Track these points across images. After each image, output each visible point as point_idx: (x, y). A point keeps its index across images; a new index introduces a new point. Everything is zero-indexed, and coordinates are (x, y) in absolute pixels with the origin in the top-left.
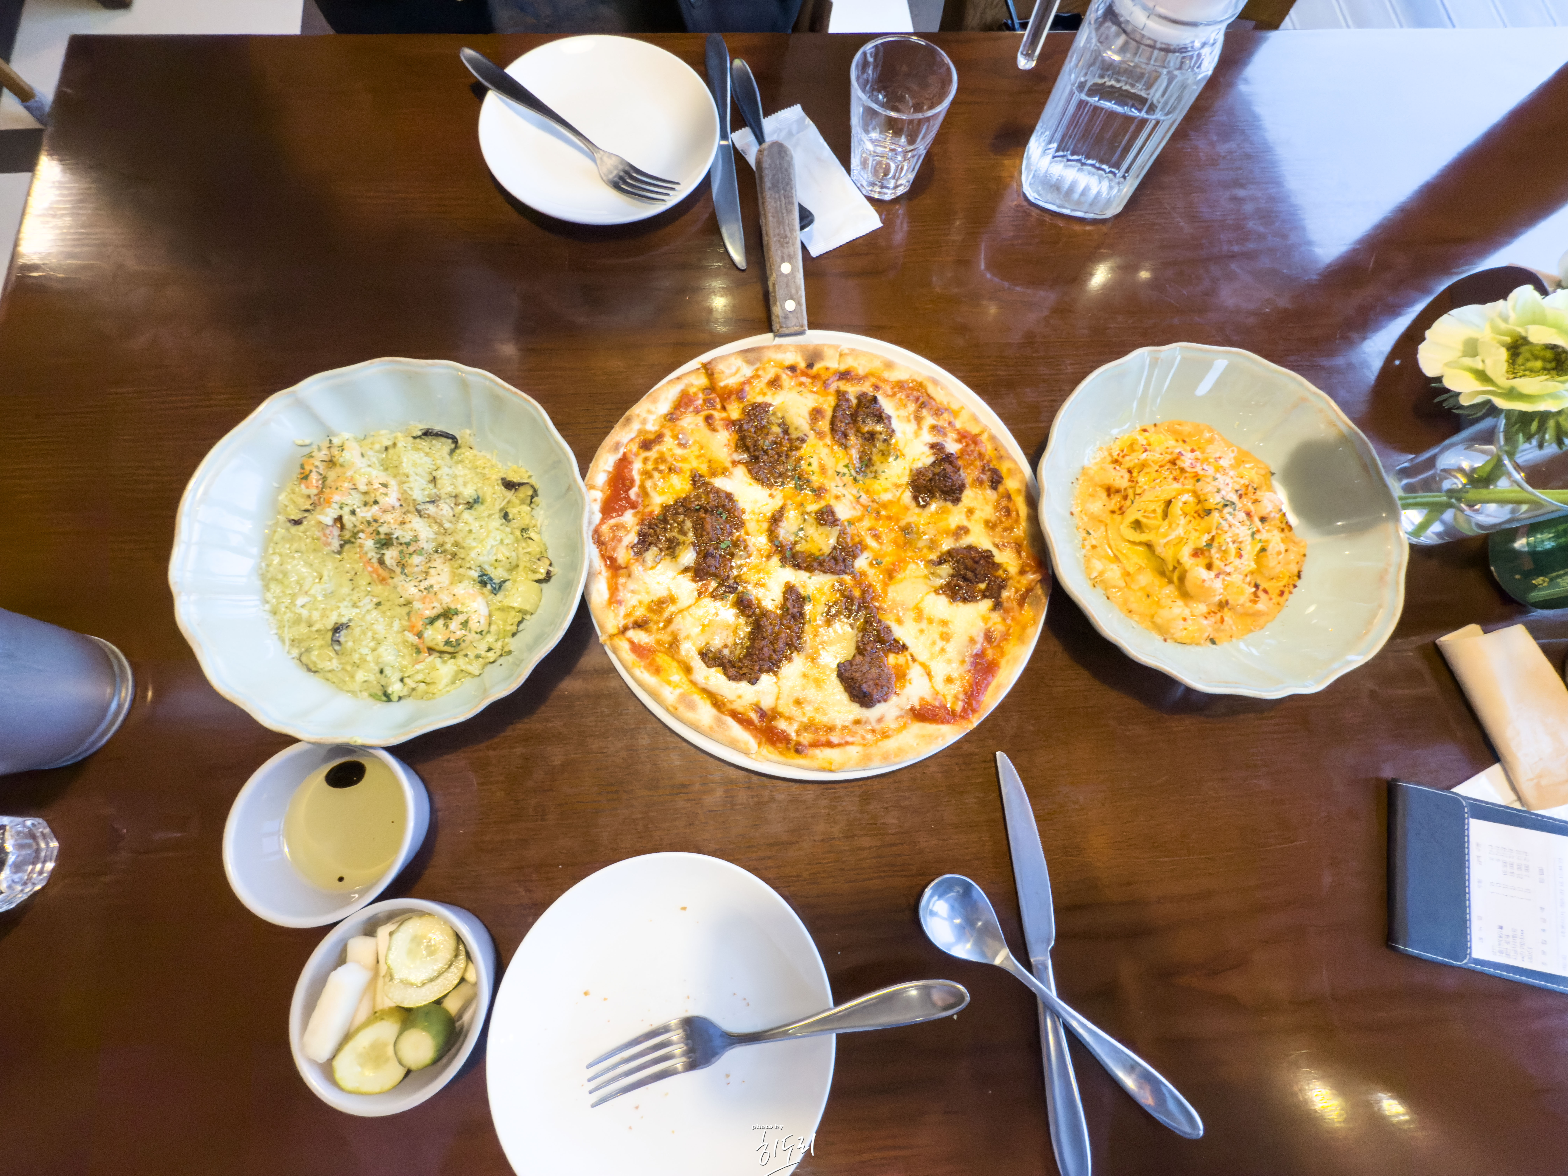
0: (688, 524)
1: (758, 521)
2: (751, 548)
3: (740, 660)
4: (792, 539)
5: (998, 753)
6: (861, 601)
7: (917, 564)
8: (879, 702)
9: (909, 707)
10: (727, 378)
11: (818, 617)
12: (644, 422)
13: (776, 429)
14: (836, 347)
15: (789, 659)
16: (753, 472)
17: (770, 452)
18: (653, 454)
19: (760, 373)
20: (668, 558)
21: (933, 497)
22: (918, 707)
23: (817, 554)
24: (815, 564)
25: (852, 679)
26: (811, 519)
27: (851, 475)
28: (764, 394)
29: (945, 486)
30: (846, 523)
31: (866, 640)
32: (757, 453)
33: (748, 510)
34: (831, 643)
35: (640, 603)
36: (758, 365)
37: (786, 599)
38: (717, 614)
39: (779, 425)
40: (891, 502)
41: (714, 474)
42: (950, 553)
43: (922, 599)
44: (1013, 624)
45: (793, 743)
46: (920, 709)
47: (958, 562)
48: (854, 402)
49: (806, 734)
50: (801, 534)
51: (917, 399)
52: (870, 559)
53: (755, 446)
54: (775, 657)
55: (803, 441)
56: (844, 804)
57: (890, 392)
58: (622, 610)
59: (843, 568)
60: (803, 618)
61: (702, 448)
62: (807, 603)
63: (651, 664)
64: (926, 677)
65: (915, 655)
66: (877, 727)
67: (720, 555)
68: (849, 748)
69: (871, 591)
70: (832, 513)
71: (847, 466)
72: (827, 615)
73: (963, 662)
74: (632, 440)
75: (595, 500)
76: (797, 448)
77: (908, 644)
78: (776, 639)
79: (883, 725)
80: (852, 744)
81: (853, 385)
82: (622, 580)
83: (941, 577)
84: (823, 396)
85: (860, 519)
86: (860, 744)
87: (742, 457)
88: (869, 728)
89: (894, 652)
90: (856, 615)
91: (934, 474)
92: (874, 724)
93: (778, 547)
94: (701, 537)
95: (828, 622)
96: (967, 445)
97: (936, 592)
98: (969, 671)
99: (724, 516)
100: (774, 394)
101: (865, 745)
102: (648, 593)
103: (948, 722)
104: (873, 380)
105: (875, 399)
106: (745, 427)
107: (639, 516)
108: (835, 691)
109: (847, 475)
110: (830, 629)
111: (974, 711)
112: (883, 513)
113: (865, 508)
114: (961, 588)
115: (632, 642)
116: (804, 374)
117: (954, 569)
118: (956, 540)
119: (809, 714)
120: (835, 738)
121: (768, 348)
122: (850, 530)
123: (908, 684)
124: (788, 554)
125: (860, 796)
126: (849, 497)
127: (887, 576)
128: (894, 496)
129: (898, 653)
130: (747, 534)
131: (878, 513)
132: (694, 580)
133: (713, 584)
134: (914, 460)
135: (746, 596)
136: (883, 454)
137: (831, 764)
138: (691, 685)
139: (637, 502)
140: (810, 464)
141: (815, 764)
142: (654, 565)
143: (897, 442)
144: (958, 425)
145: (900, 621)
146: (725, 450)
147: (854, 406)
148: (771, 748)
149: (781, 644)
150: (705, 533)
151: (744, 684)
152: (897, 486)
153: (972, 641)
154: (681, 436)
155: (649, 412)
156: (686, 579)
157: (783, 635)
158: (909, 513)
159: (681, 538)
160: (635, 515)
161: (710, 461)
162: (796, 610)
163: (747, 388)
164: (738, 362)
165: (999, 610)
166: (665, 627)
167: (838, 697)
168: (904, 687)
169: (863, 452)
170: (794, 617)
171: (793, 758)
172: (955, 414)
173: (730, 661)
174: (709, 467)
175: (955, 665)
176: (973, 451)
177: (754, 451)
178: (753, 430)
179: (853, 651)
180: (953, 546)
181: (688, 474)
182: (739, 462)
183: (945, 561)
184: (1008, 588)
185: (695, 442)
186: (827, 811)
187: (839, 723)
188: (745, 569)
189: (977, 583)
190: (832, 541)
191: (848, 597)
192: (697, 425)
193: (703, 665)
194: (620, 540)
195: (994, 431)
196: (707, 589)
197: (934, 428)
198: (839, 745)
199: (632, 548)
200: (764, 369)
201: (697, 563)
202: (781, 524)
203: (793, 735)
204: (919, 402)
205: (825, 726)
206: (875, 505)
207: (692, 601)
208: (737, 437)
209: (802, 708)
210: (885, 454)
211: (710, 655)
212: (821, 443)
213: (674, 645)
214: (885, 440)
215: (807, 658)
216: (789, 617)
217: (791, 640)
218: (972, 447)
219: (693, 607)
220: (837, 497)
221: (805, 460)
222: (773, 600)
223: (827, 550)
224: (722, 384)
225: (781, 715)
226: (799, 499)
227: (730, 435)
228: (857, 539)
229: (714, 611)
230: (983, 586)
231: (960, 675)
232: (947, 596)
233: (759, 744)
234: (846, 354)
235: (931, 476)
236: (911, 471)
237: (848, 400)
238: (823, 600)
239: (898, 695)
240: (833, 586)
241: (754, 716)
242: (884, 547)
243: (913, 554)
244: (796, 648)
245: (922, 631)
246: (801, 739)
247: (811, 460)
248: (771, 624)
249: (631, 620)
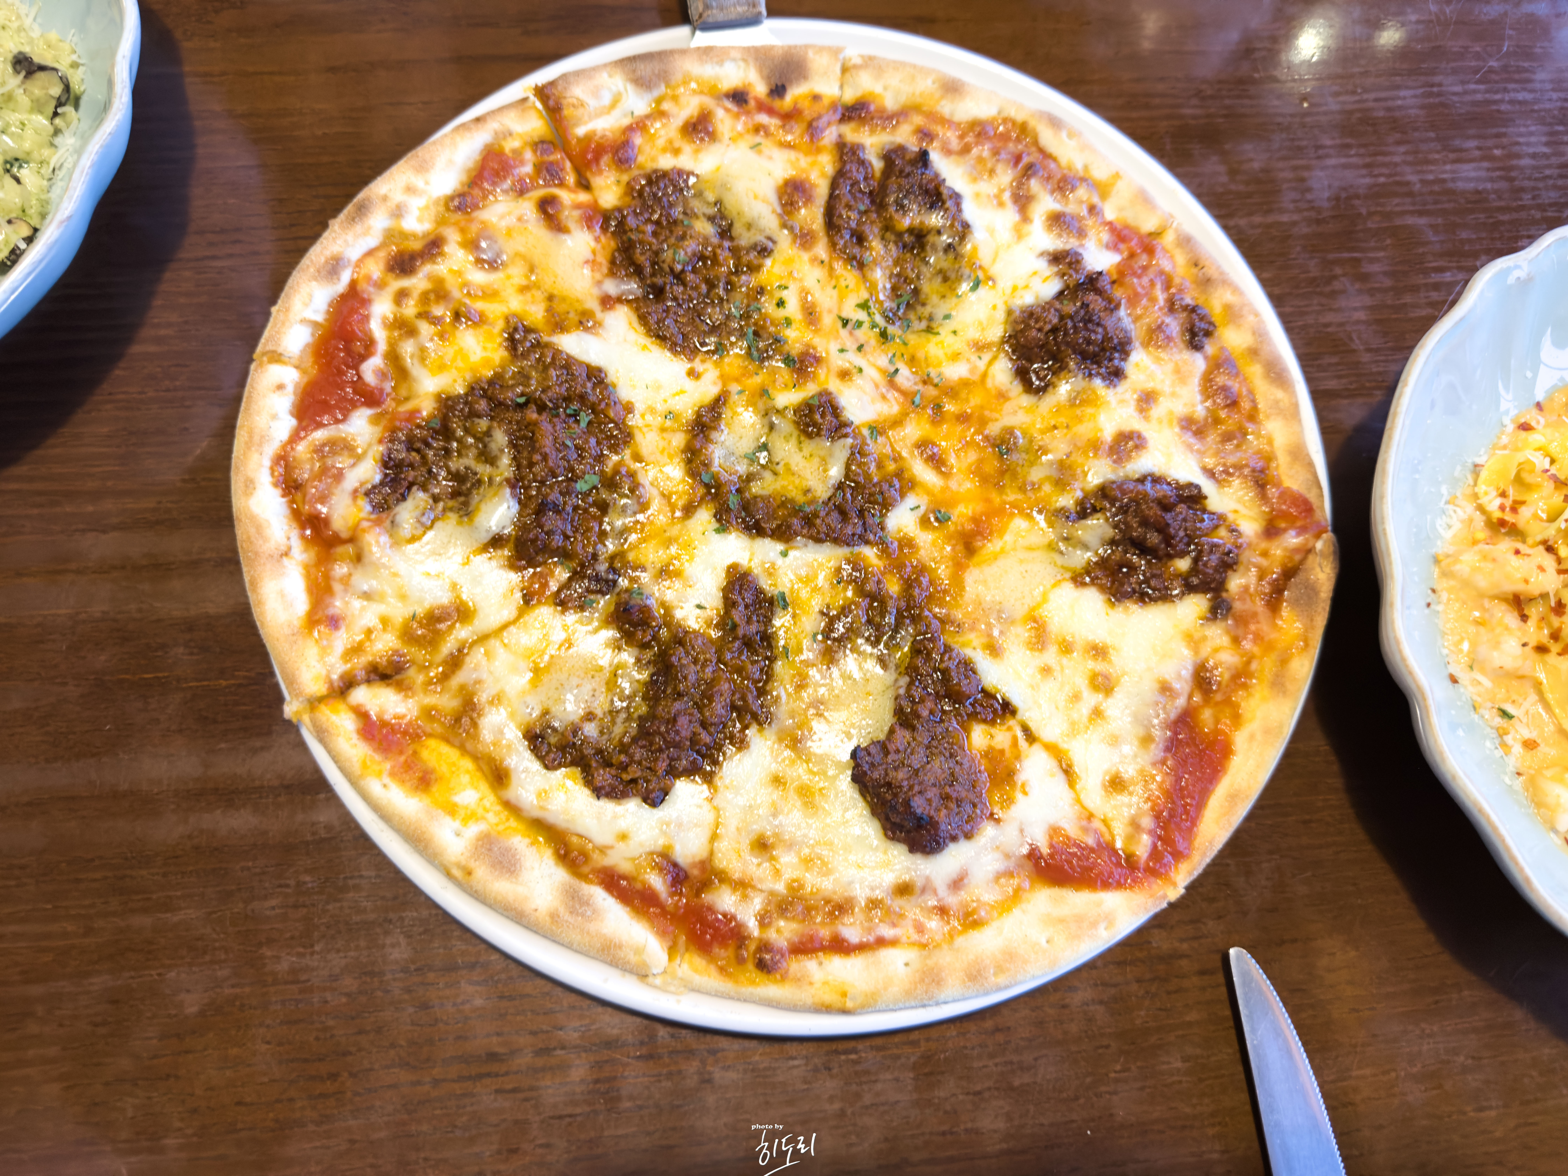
0: (500, 438)
1: (663, 430)
2: (649, 491)
3: (623, 748)
4: (742, 468)
5: (1232, 951)
6: (903, 604)
7: (1029, 517)
8: (954, 839)
9: (1025, 850)
10: (591, 118)
11: (806, 643)
12: (398, 212)
13: (704, 228)
14: (835, 52)
15: (741, 744)
16: (652, 320)
17: (690, 277)
18: (418, 282)
19: (666, 106)
20: (453, 517)
21: (1060, 368)
22: (1045, 850)
23: (800, 499)
24: (796, 523)
25: (889, 785)
26: (784, 425)
27: (874, 326)
28: (676, 152)
29: (1089, 342)
30: (866, 432)
31: (917, 693)
32: (659, 281)
33: (639, 407)
34: (838, 701)
35: (385, 621)
36: (662, 89)
37: (729, 604)
38: (568, 643)
39: (711, 219)
40: (965, 383)
41: (559, 326)
42: (1104, 492)
43: (1045, 598)
44: (1256, 650)
45: (753, 947)
46: (1051, 856)
47: (1124, 510)
48: (878, 165)
49: (782, 923)
50: (763, 457)
51: (1018, 159)
52: (923, 509)
53: (653, 264)
54: (705, 737)
55: (764, 251)
56: (879, 1086)
57: (955, 144)
58: (341, 640)
59: (859, 530)
60: (770, 647)
61: (532, 269)
62: (779, 612)
63: (408, 767)
64: (1061, 777)
65: (1033, 726)
66: (952, 901)
67: (576, 508)
68: (887, 955)
69: (925, 581)
70: (835, 410)
71: (864, 306)
72: (827, 637)
73: (1147, 740)
74: (370, 253)
75: (280, 387)
76: (754, 269)
77: (1016, 700)
78: (708, 696)
79: (963, 895)
80: (893, 943)
81: (872, 132)
82: (340, 569)
83: (1086, 547)
84: (807, 153)
85: (897, 422)
86: (913, 944)
87: (625, 287)
88: (932, 902)
89: (985, 721)
90: (892, 638)
91: (1062, 318)
92: (942, 891)
93: (708, 486)
94: (531, 465)
95: (829, 656)
96: (1132, 255)
97: (1078, 580)
98: (1163, 762)
99: (585, 418)
100: (697, 151)
101: (924, 946)
102: (403, 597)
103: (1120, 885)
104: (918, 120)
105: (923, 158)
106: (631, 222)
107: (384, 422)
108: (849, 815)
109: (866, 325)
110: (834, 670)
111: (1179, 856)
112: (950, 407)
113: (909, 397)
114: (1133, 568)
115: (362, 714)
116: (762, 107)
117: (1116, 526)
118: (1118, 461)
119: (789, 874)
120: (852, 932)
121: (683, 52)
122: (877, 447)
123: (1019, 796)
124: (733, 501)
125: (914, 1067)
126: (871, 372)
127: (960, 547)
128: (973, 370)
129: (993, 723)
130: (638, 458)
131: (938, 408)
132: (514, 565)
133: (561, 574)
134: (1015, 289)
135: (636, 600)
136: (946, 279)
137: (844, 995)
138: (505, 813)
139: (381, 390)
140: (781, 303)
141: (806, 995)
142: (420, 531)
143: (975, 249)
144: (1110, 214)
145: (993, 650)
146: (587, 271)
147: (878, 174)
148: (699, 961)
149: (718, 708)
150: (537, 457)
151: (633, 807)
152: (980, 347)
153: (1165, 689)
154: (484, 244)
155: (410, 190)
156: (494, 563)
157: (725, 686)
158: (1008, 407)
159: (483, 470)
160: (375, 420)
161: (551, 298)
162: (754, 628)
163: (638, 140)
164: (617, 82)
165: (1225, 618)
166: (445, 677)
167: (857, 831)
168: (1009, 802)
169: (899, 275)
170: (748, 643)
171: (753, 983)
172: (1103, 189)
173: (600, 752)
174: (549, 310)
175: (1129, 749)
176: (1145, 268)
177: (653, 275)
178: (649, 228)
179: (887, 719)
180: (1111, 476)
181: (500, 324)
182: (619, 300)
183: (1095, 510)
184: (1241, 568)
185: (518, 255)
186: (837, 1106)
187: (861, 894)
188: (633, 538)
189: (1170, 557)
190: (836, 472)
191: (873, 597)
192: (520, 219)
193: (535, 766)
194: (339, 476)
195: (1189, 228)
196: (545, 586)
197: (1057, 220)
198: (861, 948)
199: (367, 494)
200: (675, 99)
201: (521, 527)
202: (714, 435)
203: (752, 925)
204: (1020, 166)
205: (828, 902)
206: (931, 391)
207: (508, 612)
208: (613, 244)
209: (772, 858)
210: (948, 279)
211: (553, 740)
212: (805, 256)
213: (465, 720)
214: (949, 247)
215: (780, 740)
216: (737, 644)
217: (743, 698)
218: (1143, 260)
219: (513, 629)
220: (844, 375)
221: (771, 293)
222: (699, 607)
223: (822, 491)
224: (581, 131)
225: (723, 877)
226: (757, 380)
227: (597, 239)
228: (891, 467)
229: (563, 636)
230: (1183, 564)
231: (1141, 772)
232: (1102, 589)
233: (672, 951)
234: (856, 67)
235: (1055, 321)
236: (1010, 312)
237: (862, 163)
238: (817, 604)
239: (998, 821)
240: (839, 570)
241: (657, 882)
242: (953, 484)
243: (1020, 496)
244: (755, 717)
245: (1046, 671)
246: (772, 935)
247: (785, 294)
248: (695, 662)
249: (362, 661)
